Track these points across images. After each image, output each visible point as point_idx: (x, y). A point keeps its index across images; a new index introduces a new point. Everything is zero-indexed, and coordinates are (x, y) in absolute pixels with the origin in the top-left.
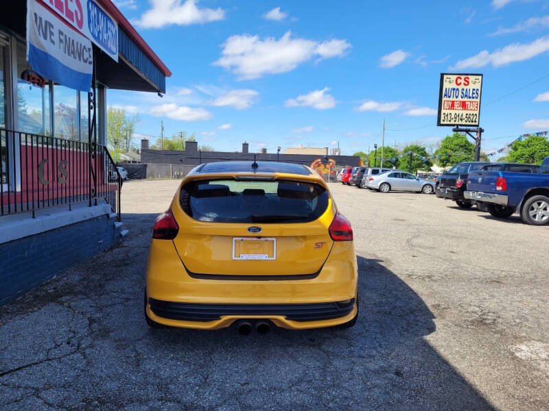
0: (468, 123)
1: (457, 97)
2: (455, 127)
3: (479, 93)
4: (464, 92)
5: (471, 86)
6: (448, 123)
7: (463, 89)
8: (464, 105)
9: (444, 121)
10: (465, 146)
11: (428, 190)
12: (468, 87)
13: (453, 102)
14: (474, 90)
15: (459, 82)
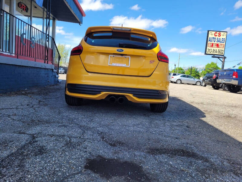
0: (219, 54)
1: (215, 42)
2: (213, 55)
3: (225, 40)
4: (218, 39)
5: (221, 37)
6: (210, 53)
7: (218, 38)
8: (218, 45)
9: (208, 52)
10: (216, 68)
11: (198, 84)
12: (220, 37)
13: (213, 44)
14: (223, 39)
15: (216, 35)
